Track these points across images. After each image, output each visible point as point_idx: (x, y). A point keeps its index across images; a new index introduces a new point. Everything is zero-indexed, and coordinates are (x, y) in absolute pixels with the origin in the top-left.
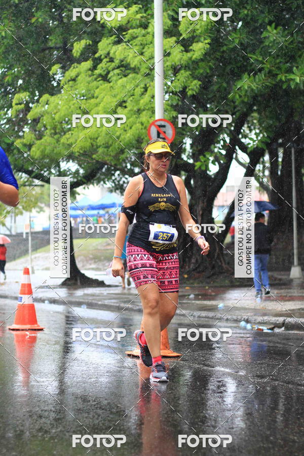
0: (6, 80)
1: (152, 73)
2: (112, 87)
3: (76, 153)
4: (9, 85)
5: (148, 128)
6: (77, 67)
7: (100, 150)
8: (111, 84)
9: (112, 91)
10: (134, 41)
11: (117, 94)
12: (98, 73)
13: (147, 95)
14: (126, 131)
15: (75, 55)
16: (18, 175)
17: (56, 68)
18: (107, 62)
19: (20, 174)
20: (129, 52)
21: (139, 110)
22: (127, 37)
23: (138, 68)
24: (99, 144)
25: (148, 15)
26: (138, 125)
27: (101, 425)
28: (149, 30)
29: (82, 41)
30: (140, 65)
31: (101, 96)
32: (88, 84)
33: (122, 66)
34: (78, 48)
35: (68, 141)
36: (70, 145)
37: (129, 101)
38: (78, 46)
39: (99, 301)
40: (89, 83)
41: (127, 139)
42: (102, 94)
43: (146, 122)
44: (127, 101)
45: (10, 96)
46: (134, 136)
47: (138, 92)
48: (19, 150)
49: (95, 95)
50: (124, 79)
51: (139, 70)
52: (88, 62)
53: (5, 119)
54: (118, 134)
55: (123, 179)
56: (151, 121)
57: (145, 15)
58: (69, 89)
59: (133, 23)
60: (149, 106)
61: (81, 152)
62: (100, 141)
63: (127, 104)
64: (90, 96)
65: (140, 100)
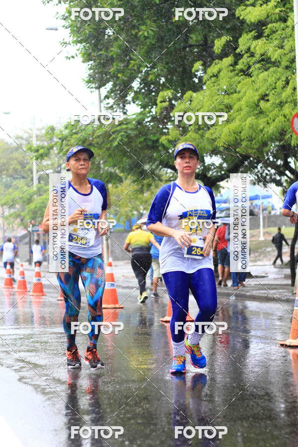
0: (149, 79)
1: (293, 66)
2: (253, 81)
3: (220, 147)
4: (153, 83)
5: (291, 120)
6: (218, 63)
7: (244, 144)
8: (253, 78)
9: (254, 85)
10: (274, 35)
11: (259, 89)
12: (239, 68)
13: (289, 88)
14: (268, 123)
15: (216, 52)
16: (164, 170)
17: (198, 65)
18: (248, 57)
19: (166, 169)
20: (270, 46)
21: (281, 102)
22: (267, 32)
23: (279, 61)
24: (243, 138)
25: (287, 9)
26: (280, 117)
27: (261, 414)
28: (289, 23)
29: (223, 38)
30: (281, 58)
31: (243, 91)
32: (229, 79)
33: (263, 60)
34: (219, 44)
35: (212, 136)
36: (214, 140)
37: (271, 94)
38: (219, 43)
39: (247, 292)
40: (231, 79)
41: (270, 131)
42: (244, 89)
43: (289, 114)
44: (269, 94)
45: (153, 94)
46: (278, 129)
47: (279, 85)
48: (163, 146)
49: (238, 90)
50: (266, 73)
51: (280, 64)
52: (230, 57)
53: (149, 116)
54: (261, 127)
55: (266, 171)
56: (294, 113)
57: (284, 9)
58: (212, 85)
59: (272, 18)
60: (292, 98)
61: (225, 146)
62: (243, 135)
63: (269, 98)
64: (232, 91)
65: (281, 93)
